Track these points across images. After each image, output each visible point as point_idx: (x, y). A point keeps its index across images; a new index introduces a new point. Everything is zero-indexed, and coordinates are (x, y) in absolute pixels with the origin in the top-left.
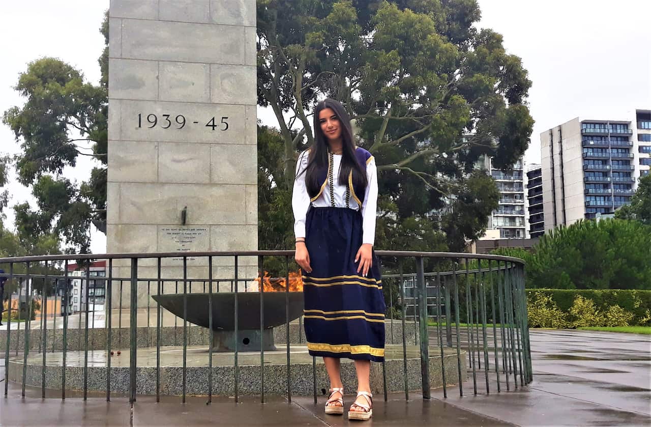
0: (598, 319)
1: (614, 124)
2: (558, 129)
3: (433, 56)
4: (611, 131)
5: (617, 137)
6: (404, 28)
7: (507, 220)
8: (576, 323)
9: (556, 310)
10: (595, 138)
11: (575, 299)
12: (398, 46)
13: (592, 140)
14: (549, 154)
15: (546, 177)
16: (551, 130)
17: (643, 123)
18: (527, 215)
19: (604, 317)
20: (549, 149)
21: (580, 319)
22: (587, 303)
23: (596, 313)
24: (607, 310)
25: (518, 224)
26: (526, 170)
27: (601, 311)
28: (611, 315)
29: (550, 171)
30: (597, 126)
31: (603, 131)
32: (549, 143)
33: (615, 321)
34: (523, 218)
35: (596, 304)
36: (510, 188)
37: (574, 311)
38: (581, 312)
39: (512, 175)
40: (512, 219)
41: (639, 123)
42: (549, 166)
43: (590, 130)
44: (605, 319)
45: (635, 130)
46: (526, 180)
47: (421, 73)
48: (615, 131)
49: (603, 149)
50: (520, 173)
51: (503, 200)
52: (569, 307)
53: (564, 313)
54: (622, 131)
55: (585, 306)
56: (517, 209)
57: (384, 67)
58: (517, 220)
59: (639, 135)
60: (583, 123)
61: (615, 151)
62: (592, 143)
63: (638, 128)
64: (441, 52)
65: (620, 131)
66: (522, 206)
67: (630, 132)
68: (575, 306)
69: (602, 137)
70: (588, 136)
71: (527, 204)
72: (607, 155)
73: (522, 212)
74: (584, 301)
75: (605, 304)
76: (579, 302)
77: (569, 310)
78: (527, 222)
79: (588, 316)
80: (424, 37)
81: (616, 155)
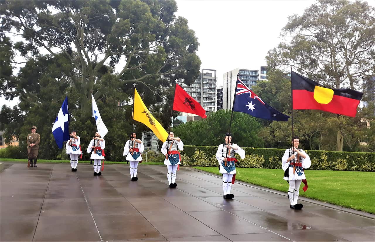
0: (206, 161)
1: (252, 71)
2: (230, 72)
3: (148, 24)
4: (250, 74)
5: (253, 77)
6: (134, 8)
7: (209, 108)
8: (195, 163)
9: (185, 156)
10: (244, 77)
11: (196, 151)
12: (131, 17)
13: (243, 77)
14: (226, 82)
15: (225, 92)
16: (228, 73)
17: (263, 71)
18: (216, 106)
19: (210, 160)
20: (226, 80)
21: (198, 161)
22: (201, 153)
23: (206, 158)
24: (211, 157)
25: (212, 110)
26: (217, 89)
27: (208, 157)
28: (213, 159)
29: (226, 89)
30: (245, 72)
31: (247, 74)
32: (226, 78)
33: (215, 162)
34: (215, 107)
35: (206, 154)
36: (210, 95)
37: (195, 157)
38: (198, 158)
39: (211, 90)
40: (211, 108)
41: (262, 71)
42: (226, 87)
43: (243, 73)
44: (210, 161)
45: (260, 74)
46: (216, 93)
47: (141, 32)
48: (252, 74)
49: (247, 81)
50: (215, 89)
51: (207, 100)
52: (192, 155)
53: (189, 158)
54: (255, 74)
55: (200, 154)
56: (213, 104)
57: (122, 28)
58: (212, 108)
59: (261, 76)
60: (240, 70)
61: (252, 82)
62: (243, 78)
63: (261, 73)
64: (152, 22)
65: (254, 74)
66: (215, 103)
67: (258, 75)
68: (196, 155)
69: (247, 76)
70: (241, 76)
71: (216, 102)
72: (249, 84)
73: (214, 105)
74: (200, 152)
75: (211, 154)
76: (197, 152)
77: (192, 156)
78: (216, 109)
79: (202, 160)
80: (144, 14)
81: (252, 84)
